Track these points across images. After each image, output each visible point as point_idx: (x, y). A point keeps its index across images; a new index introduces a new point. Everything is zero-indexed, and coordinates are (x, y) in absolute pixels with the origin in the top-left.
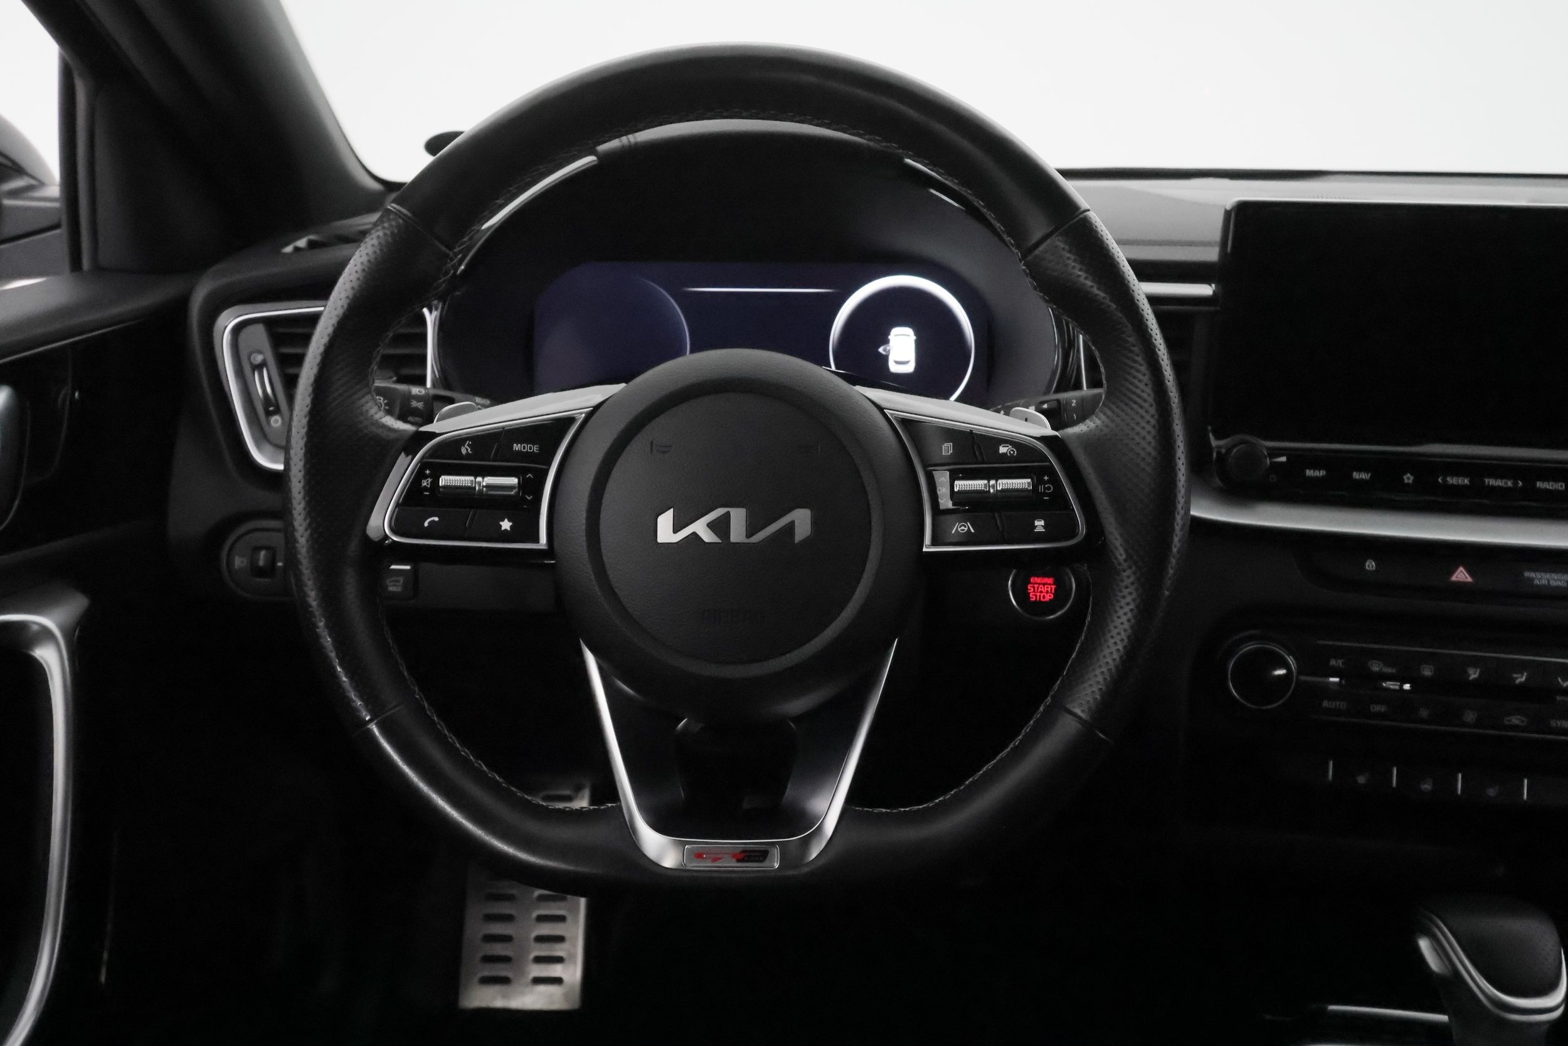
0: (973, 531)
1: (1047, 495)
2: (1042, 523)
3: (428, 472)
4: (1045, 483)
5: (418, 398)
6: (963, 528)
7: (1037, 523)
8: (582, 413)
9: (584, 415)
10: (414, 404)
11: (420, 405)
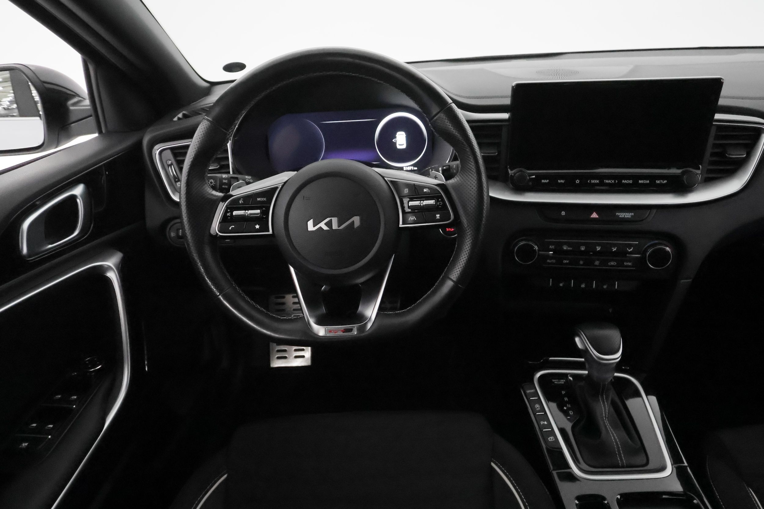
0: (416, 219)
1: (440, 206)
2: (439, 215)
3: (229, 210)
4: (439, 201)
5: (225, 179)
6: (412, 218)
7: (437, 216)
8: (280, 185)
9: (281, 186)
10: (224, 181)
11: (226, 181)
